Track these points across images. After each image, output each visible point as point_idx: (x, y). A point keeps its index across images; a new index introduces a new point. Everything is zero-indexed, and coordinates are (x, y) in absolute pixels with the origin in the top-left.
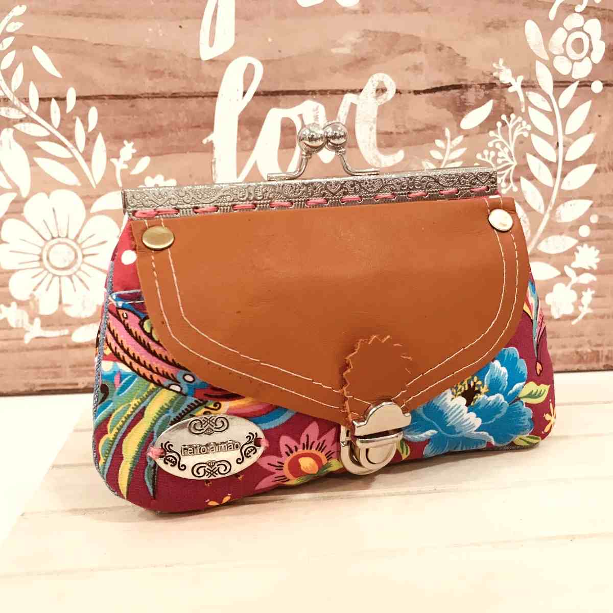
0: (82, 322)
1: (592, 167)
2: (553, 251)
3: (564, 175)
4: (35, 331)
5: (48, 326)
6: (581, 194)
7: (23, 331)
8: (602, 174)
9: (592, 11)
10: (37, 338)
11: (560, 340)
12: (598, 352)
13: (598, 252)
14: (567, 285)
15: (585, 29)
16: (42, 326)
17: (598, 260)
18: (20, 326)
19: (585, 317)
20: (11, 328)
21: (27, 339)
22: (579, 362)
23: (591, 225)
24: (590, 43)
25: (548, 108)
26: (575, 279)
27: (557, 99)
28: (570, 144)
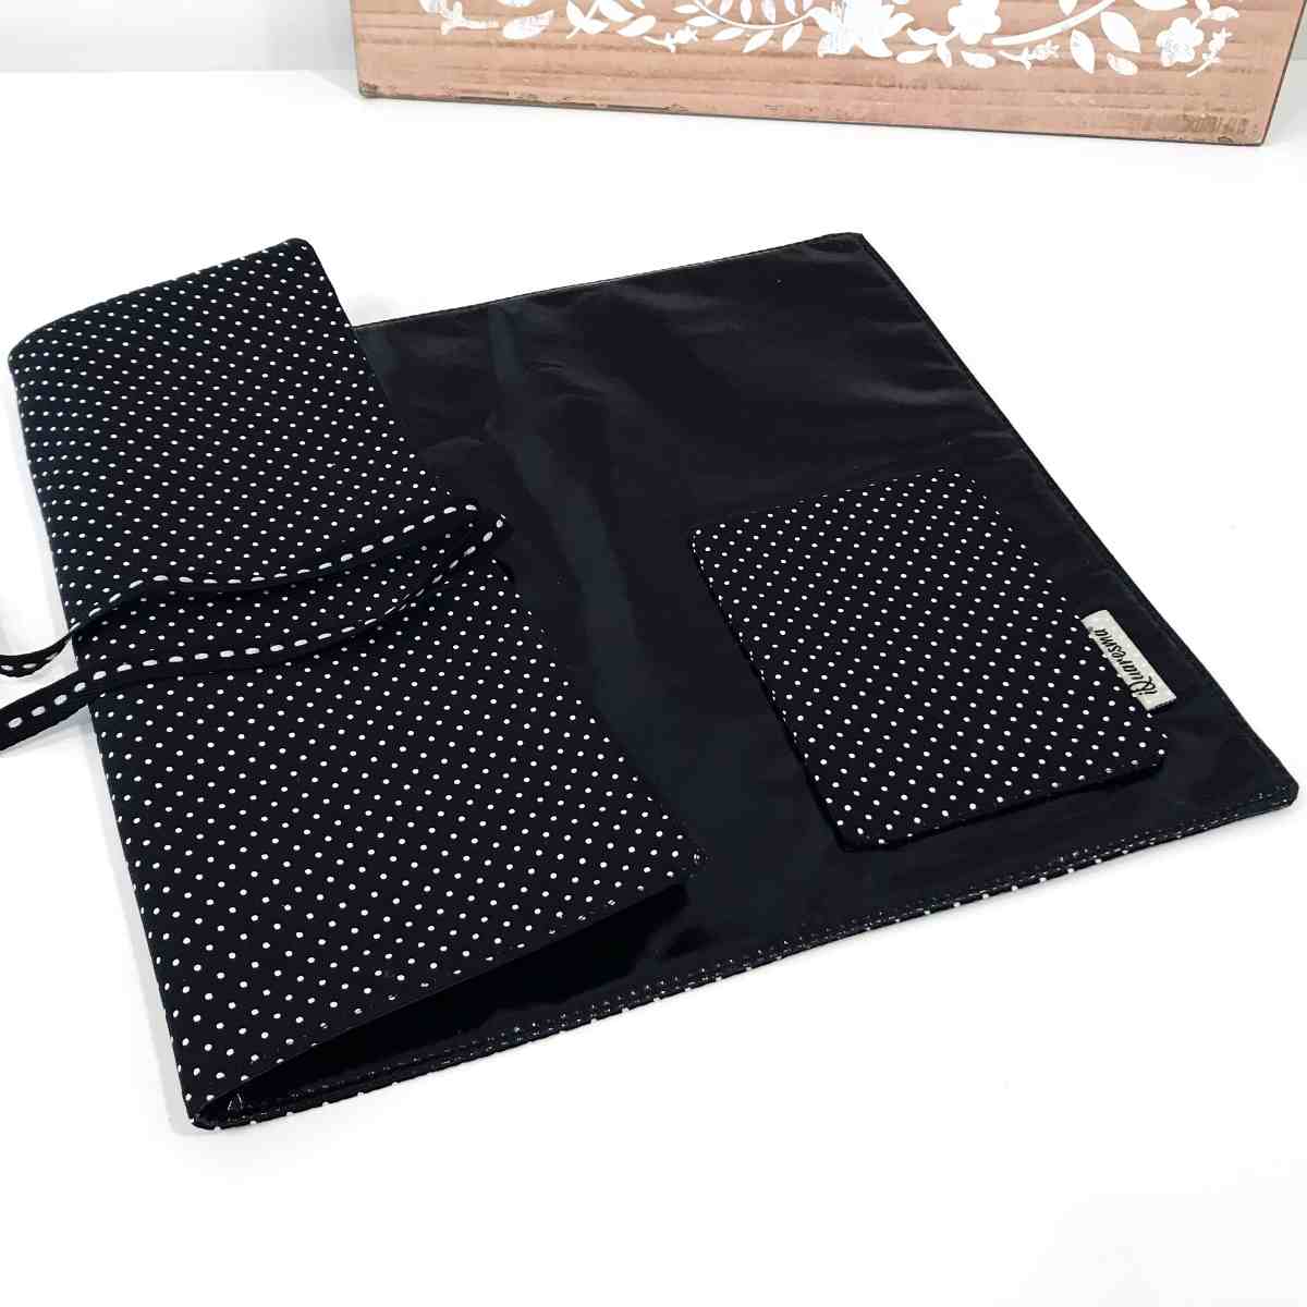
0: (517, 13)
4: (456, 19)
5: (472, 14)
7: (441, 18)
10: (459, 29)
11: (1165, 97)
12: (1215, 118)
14: (1192, 21)
16: (464, 14)
18: (436, 11)
19: (1208, 69)
20: (425, 13)
21: (445, 28)
22: (1185, 130)
26: (1206, 14)
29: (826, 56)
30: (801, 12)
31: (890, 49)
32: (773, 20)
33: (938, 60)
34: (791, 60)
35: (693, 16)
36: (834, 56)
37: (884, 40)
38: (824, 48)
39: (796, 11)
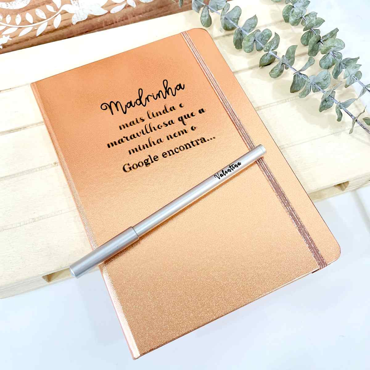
29: (78, 23)
30: (57, 10)
31: (105, 9)
32: (45, 18)
33: (129, 6)
34: (61, 30)
35: (4, 30)
36: (81, 22)
37: (102, 7)
38: (74, 20)
39: (54, 10)
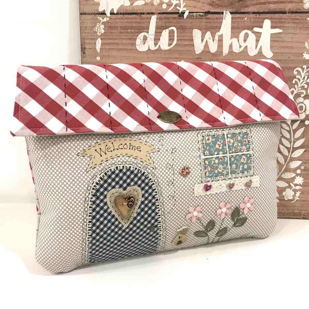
1: (303, 150)
2: (286, 177)
3: (292, 152)
6: (298, 159)
8: (306, 153)
9: (307, 97)
11: (287, 208)
12: (300, 212)
13: (303, 179)
14: (291, 189)
15: (304, 103)
17: (303, 182)
19: (297, 200)
22: (293, 215)
23: (301, 170)
24: (306, 107)
25: (289, 129)
26: (294, 188)
27: (292, 127)
28: (296, 142)
